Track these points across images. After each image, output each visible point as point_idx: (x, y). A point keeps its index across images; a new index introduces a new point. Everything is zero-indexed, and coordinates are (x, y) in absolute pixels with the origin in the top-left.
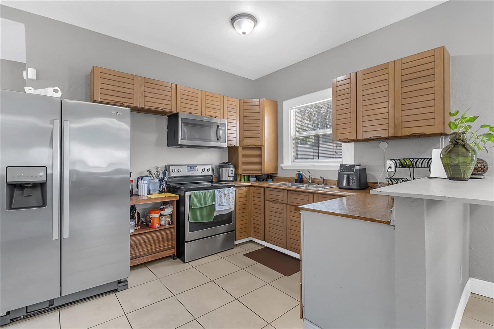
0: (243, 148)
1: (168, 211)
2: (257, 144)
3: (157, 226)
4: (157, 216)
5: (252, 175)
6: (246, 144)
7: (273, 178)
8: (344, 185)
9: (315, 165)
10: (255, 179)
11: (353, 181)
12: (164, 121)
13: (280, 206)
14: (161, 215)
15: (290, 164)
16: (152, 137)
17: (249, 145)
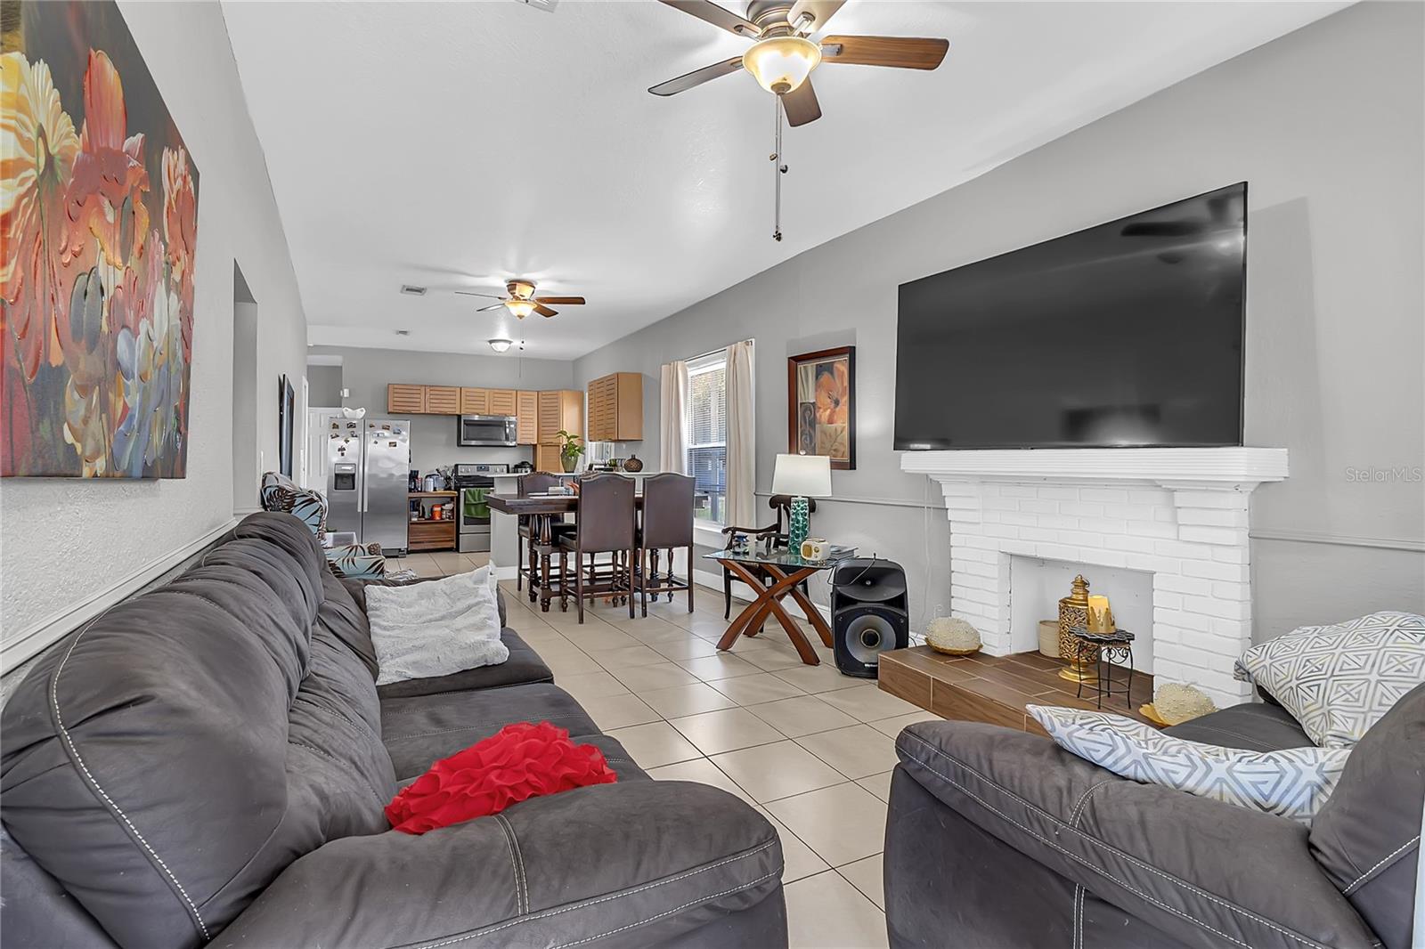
0: (542, 446)
1: (449, 507)
3: (438, 518)
4: (439, 509)
12: (456, 417)
14: (442, 509)
16: (443, 437)
17: (547, 443)
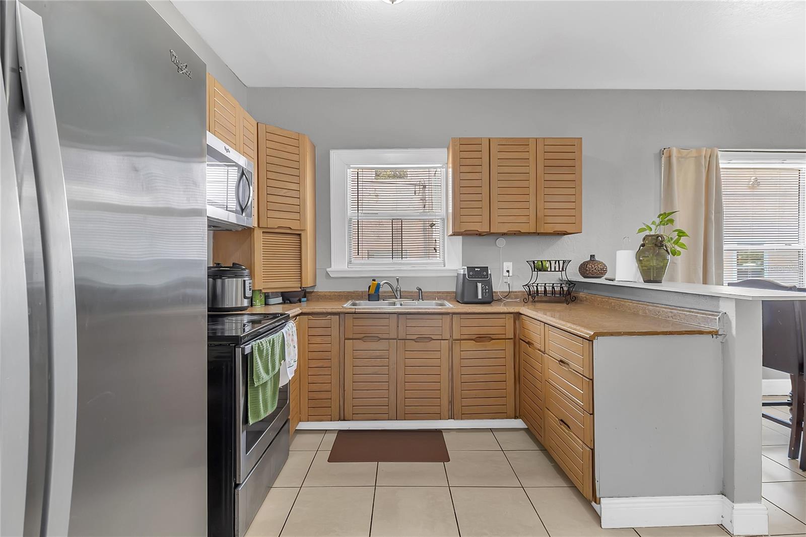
0: (263, 232)
2: (295, 225)
5: (272, 292)
6: (273, 223)
7: (307, 295)
8: (480, 297)
9: (402, 268)
10: (280, 300)
11: (486, 291)
13: (383, 345)
15: (345, 267)
17: (279, 227)
